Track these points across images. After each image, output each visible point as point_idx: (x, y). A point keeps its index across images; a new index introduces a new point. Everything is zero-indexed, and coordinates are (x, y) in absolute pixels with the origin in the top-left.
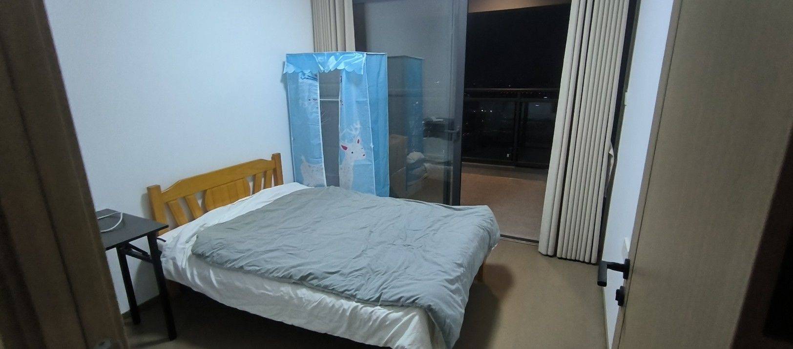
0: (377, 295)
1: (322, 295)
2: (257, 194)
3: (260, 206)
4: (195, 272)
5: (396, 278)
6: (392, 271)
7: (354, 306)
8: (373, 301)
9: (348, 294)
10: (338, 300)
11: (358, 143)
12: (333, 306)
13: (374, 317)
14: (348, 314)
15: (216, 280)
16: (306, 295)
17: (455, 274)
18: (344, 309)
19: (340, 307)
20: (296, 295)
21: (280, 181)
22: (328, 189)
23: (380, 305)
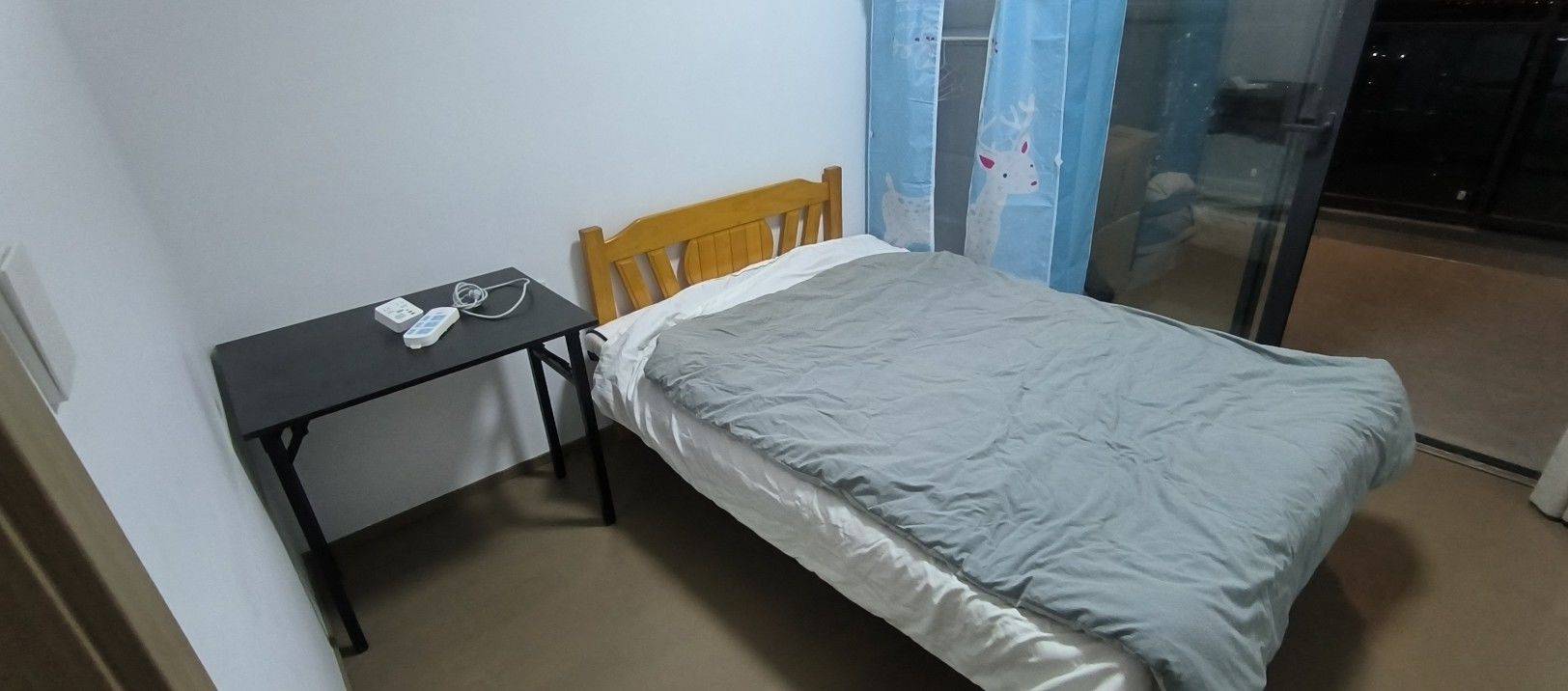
0: (1016, 580)
1: (882, 535)
2: (785, 256)
3: (785, 286)
4: (648, 414)
5: (1073, 543)
6: (1066, 519)
7: (953, 587)
8: (1001, 592)
9: (942, 555)
10: (916, 559)
11: (1024, 151)
12: (904, 569)
13: (1001, 634)
14: (936, 600)
15: (681, 438)
16: (846, 524)
17: (1259, 575)
18: (928, 588)
19: (921, 578)
20: (827, 516)
21: (835, 231)
22: (937, 257)
23: (1020, 608)
